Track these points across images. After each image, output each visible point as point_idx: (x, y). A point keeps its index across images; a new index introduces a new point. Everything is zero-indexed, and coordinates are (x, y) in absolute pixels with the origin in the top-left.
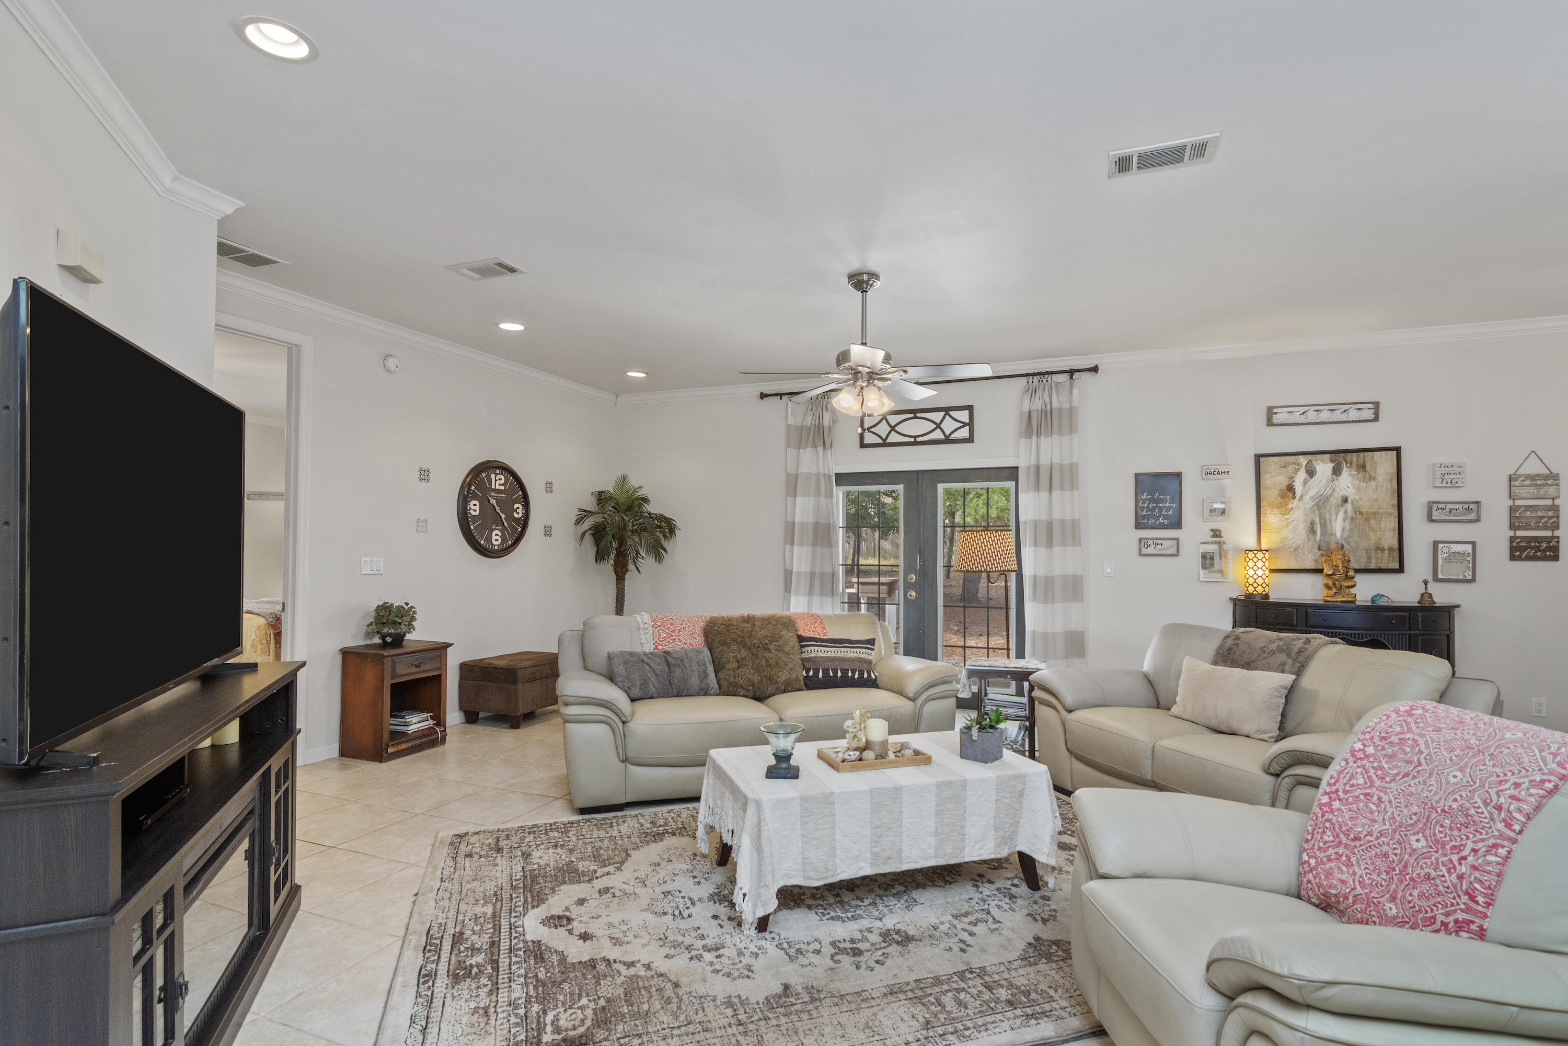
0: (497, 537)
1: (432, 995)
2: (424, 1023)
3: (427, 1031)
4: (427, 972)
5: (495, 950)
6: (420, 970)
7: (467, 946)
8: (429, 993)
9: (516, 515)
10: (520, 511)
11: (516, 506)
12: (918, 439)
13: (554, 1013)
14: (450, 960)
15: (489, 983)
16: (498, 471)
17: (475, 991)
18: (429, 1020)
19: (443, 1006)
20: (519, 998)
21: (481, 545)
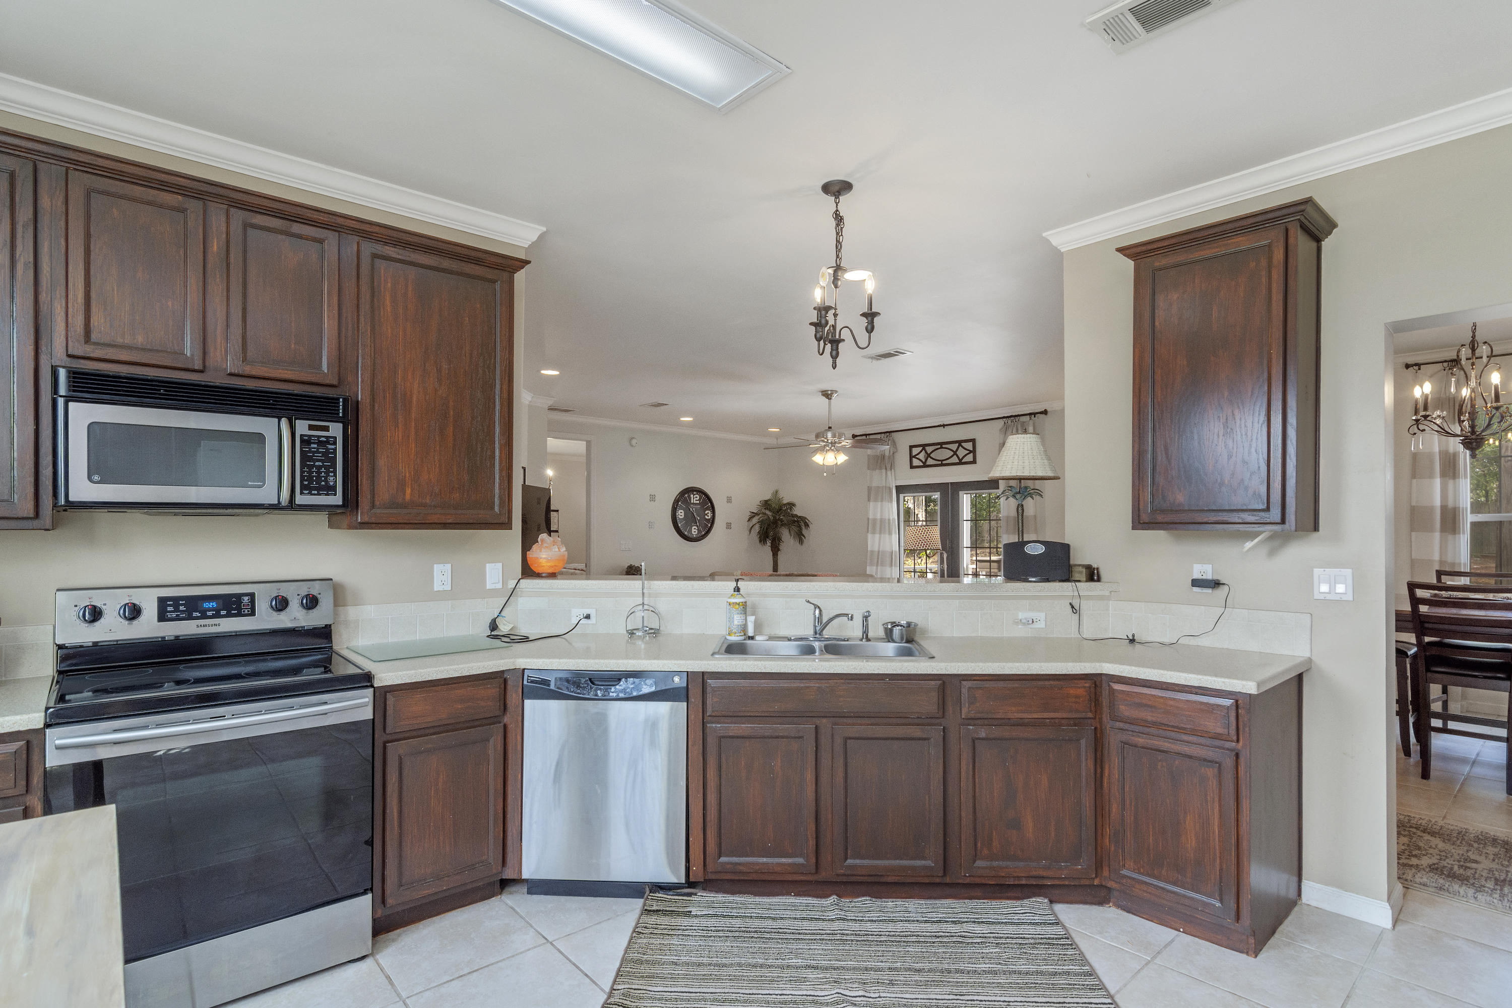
0: (695, 530)
9: (706, 517)
10: (709, 515)
11: (706, 512)
12: (944, 462)
16: (695, 493)
21: (685, 535)
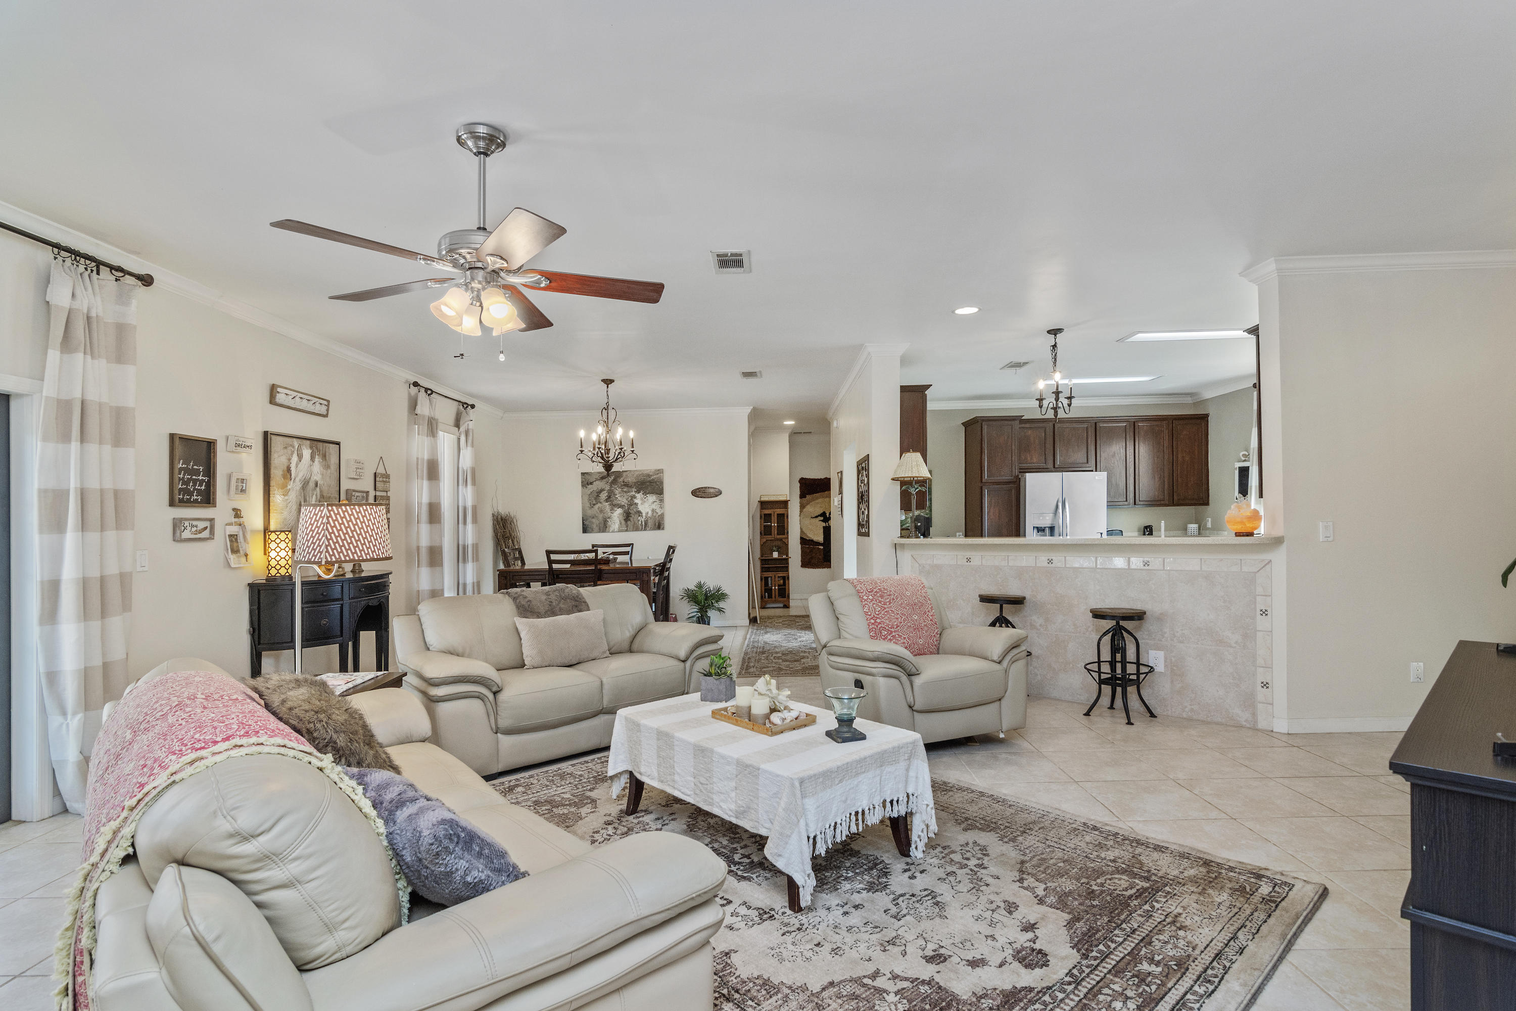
1: (1213, 961)
2: (1232, 943)
3: (1232, 936)
4: (1208, 985)
5: (1121, 965)
6: (1213, 992)
7: (1147, 989)
8: (1215, 964)
13: (1124, 893)
14: (1175, 984)
15: (1153, 939)
17: (1172, 941)
18: (1226, 942)
19: (1208, 945)
20: (1140, 915)
